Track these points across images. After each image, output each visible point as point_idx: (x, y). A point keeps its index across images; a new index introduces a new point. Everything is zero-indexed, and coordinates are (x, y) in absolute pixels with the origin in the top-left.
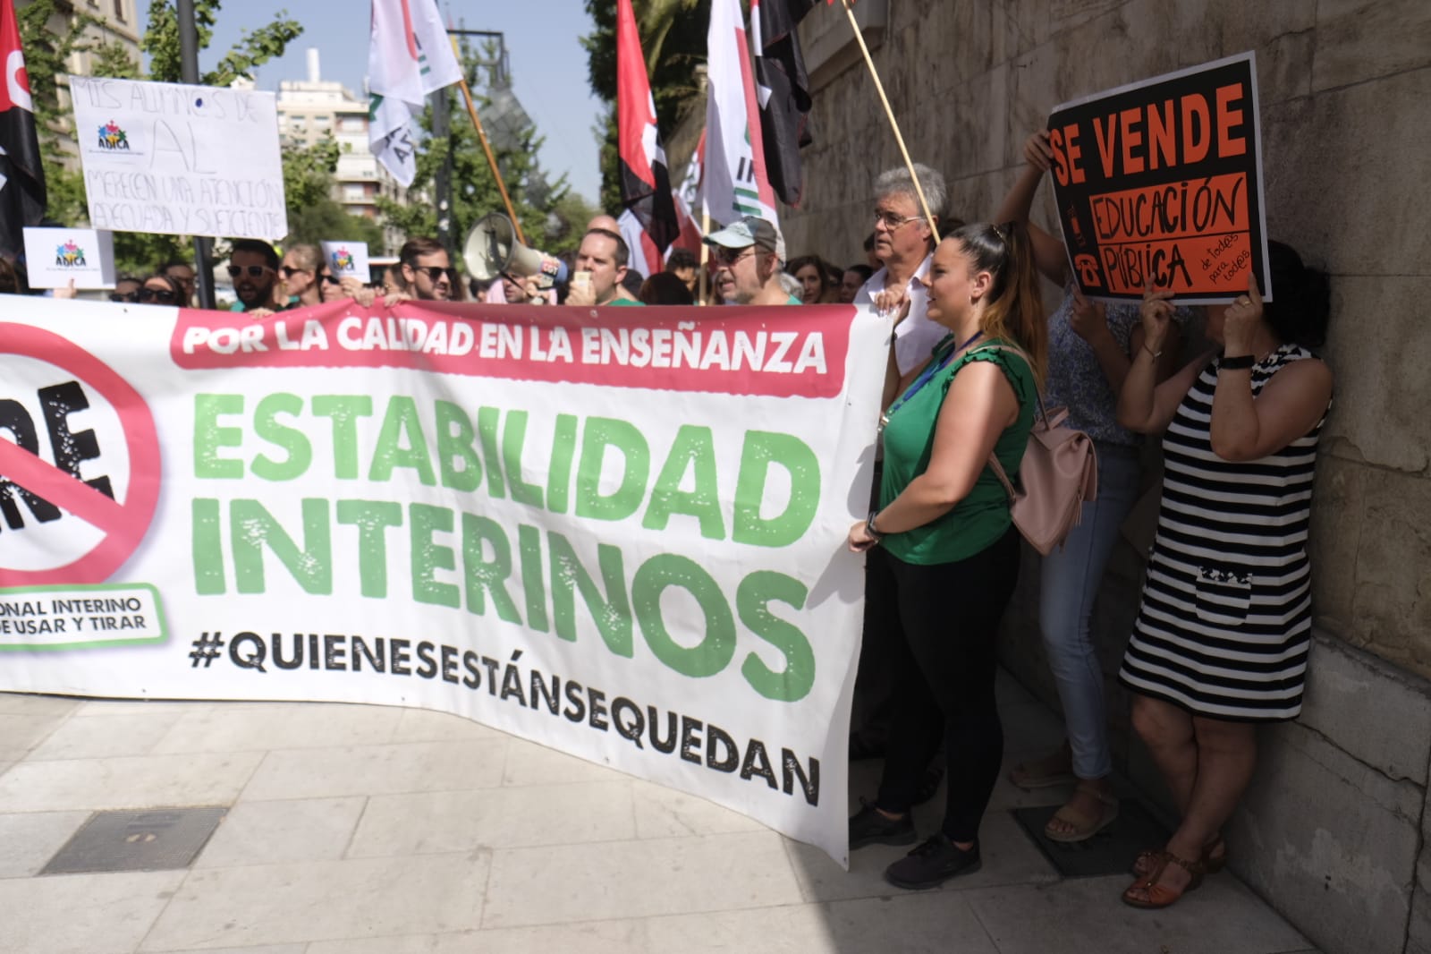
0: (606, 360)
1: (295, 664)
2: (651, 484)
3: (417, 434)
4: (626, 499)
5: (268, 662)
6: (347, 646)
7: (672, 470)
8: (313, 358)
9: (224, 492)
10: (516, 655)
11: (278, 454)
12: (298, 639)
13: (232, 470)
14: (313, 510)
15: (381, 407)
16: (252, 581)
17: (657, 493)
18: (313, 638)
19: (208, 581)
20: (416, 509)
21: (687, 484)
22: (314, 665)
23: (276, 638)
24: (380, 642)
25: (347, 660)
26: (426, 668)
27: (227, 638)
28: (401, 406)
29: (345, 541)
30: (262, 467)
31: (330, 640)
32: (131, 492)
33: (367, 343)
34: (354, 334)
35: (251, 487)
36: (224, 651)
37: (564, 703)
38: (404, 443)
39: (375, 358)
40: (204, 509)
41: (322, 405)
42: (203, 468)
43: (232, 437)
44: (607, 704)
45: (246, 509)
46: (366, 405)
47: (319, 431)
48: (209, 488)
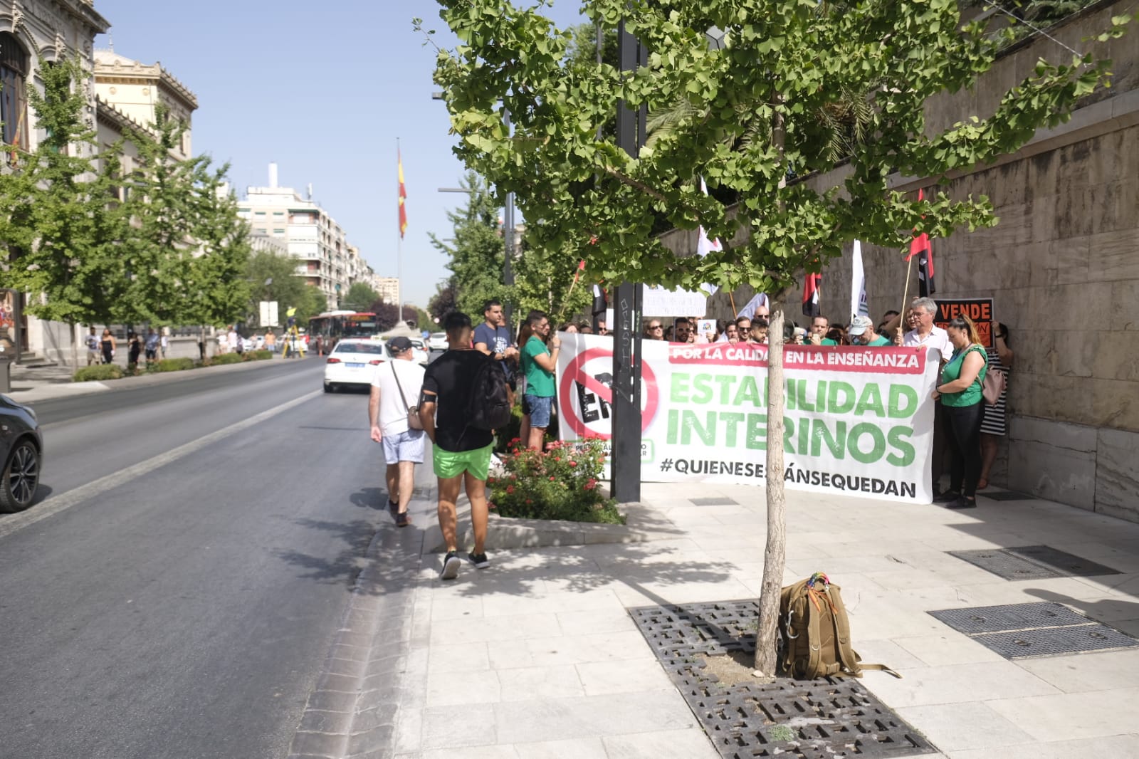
0: (837, 363)
1: (699, 471)
2: (857, 401)
3: (755, 389)
4: (847, 407)
5: (689, 470)
6: (718, 465)
7: (864, 397)
8: (716, 362)
9: (681, 407)
10: (792, 464)
11: (701, 395)
12: (701, 462)
13: (685, 400)
14: (711, 415)
15: (740, 380)
16: (686, 440)
17: (859, 405)
18: (706, 463)
19: (671, 438)
20: (750, 416)
21: (870, 400)
22: (706, 472)
23: (692, 462)
24: (731, 464)
25: (718, 470)
26: (749, 473)
27: (674, 461)
28: (748, 379)
29: (721, 427)
30: (695, 399)
31: (712, 463)
32: (647, 407)
33: (736, 357)
34: (733, 354)
35: (690, 406)
36: (673, 466)
37: (811, 479)
38: (748, 392)
39: (738, 363)
40: (673, 413)
41: (718, 378)
42: (673, 399)
43: (685, 388)
44: (830, 478)
45: (688, 413)
46: (734, 379)
47: (716, 387)
48: (675, 406)
